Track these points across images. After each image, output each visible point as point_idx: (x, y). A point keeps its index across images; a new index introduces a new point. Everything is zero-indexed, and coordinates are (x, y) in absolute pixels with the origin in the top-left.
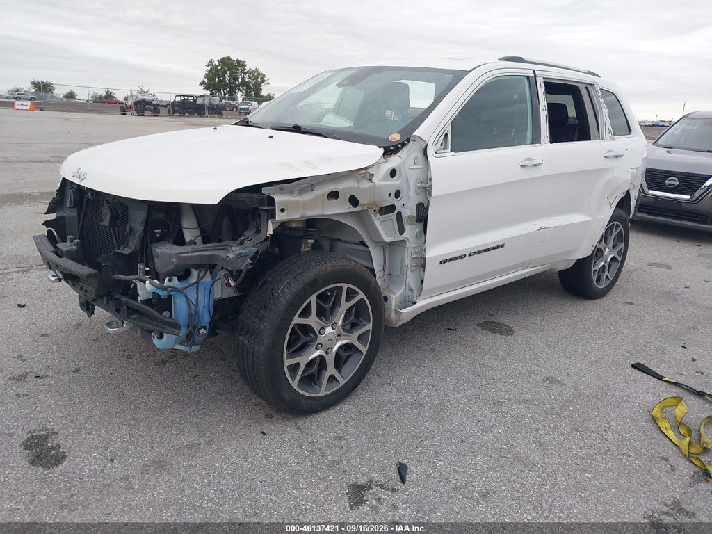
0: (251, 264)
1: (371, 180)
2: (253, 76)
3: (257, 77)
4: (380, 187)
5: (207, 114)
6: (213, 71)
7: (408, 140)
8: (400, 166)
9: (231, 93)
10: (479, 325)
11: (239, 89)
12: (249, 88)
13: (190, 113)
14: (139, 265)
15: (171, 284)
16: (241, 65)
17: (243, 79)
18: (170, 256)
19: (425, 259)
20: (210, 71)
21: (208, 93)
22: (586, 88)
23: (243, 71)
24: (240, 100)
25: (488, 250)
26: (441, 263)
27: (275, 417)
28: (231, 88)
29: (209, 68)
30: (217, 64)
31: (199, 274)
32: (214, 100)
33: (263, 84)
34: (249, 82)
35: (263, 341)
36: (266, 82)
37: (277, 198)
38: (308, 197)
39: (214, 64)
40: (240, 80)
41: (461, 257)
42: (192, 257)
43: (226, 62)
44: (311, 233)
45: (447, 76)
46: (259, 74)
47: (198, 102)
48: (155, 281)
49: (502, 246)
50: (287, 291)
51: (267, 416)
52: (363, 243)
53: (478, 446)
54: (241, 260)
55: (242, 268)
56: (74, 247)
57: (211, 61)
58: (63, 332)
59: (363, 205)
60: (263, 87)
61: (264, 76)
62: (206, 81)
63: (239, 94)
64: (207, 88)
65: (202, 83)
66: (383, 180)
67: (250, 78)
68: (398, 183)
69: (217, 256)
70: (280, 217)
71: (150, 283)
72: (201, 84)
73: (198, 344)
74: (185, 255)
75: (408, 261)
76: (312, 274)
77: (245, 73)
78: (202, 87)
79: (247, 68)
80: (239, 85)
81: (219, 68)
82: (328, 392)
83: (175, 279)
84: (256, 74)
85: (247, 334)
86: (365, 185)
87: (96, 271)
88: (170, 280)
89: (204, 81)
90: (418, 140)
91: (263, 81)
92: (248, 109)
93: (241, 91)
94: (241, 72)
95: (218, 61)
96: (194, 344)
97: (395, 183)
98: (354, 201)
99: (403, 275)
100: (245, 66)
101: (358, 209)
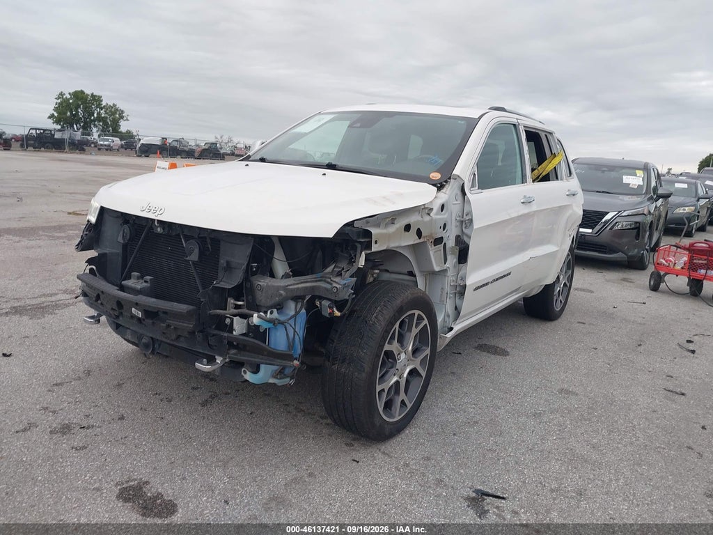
0: (353, 294)
1: (429, 214)
2: (110, 111)
3: (115, 113)
4: (436, 220)
5: (67, 150)
6: (64, 105)
7: (450, 178)
8: (447, 202)
9: (85, 128)
10: (476, 348)
11: (95, 125)
12: (105, 123)
13: (47, 148)
14: (229, 299)
15: (273, 316)
16: (96, 99)
17: (99, 114)
18: (278, 288)
19: (465, 286)
20: (60, 104)
21: (59, 127)
22: (546, 135)
23: (99, 106)
24: (96, 136)
25: (501, 277)
26: (475, 290)
27: (356, 445)
28: (85, 123)
29: (59, 101)
30: (69, 97)
31: (296, 306)
32: (75, 135)
33: (121, 120)
34: (106, 118)
35: (364, 369)
36: (125, 118)
37: (374, 231)
38: (392, 229)
39: (64, 97)
40: (95, 115)
41: (487, 284)
42: (298, 288)
43: (79, 95)
44: (377, 263)
45: (459, 122)
46: (117, 110)
47: (56, 137)
48: (262, 314)
49: (510, 274)
50: (381, 318)
51: (347, 444)
52: (411, 274)
53: (545, 452)
54: (345, 289)
55: (347, 297)
56: (145, 284)
57: (61, 94)
58: (75, 380)
59: (424, 237)
60: (122, 123)
61: (123, 112)
62: (56, 114)
63: (95, 130)
64: (57, 121)
65: (52, 116)
66: (437, 214)
67: (106, 113)
68: (446, 216)
69: (319, 287)
70: (375, 248)
71: (258, 317)
72: (49, 117)
73: (288, 377)
74: (291, 287)
75: (448, 289)
76: (398, 302)
77: (101, 109)
78: (51, 121)
79: (104, 103)
80: (94, 120)
81: (71, 101)
82: (401, 417)
83: (275, 311)
84: (113, 110)
85: (342, 362)
86: (427, 218)
87: (191, 307)
88: (271, 313)
89: (53, 114)
90: (458, 179)
91: (122, 117)
92: (109, 145)
93: (96, 127)
94: (97, 107)
95: (70, 94)
96: (286, 376)
97: (444, 216)
98: (419, 233)
99: (443, 301)
100: (102, 101)
101: (422, 240)
